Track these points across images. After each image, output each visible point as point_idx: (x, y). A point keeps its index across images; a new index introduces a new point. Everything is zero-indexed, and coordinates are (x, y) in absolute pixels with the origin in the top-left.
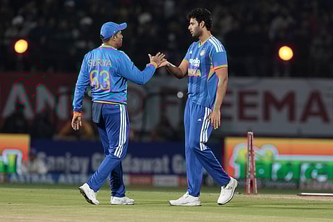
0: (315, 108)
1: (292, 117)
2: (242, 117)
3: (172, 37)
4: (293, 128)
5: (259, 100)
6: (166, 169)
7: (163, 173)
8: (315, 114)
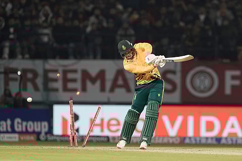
0: (120, 82)
1: (103, 89)
2: (66, 89)
3: (12, 30)
4: (104, 97)
5: (78, 76)
6: (9, 129)
7: (7, 132)
8: (121, 86)
